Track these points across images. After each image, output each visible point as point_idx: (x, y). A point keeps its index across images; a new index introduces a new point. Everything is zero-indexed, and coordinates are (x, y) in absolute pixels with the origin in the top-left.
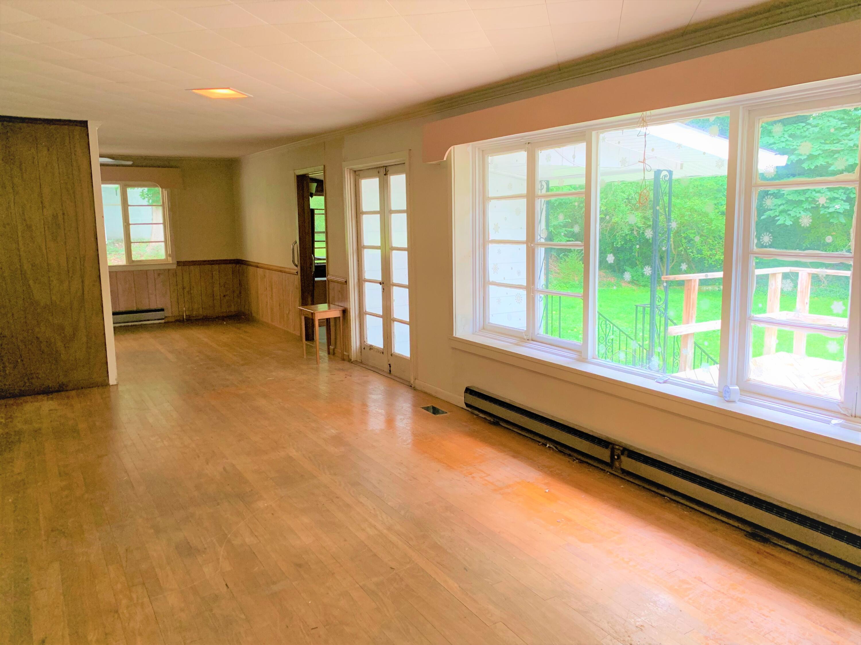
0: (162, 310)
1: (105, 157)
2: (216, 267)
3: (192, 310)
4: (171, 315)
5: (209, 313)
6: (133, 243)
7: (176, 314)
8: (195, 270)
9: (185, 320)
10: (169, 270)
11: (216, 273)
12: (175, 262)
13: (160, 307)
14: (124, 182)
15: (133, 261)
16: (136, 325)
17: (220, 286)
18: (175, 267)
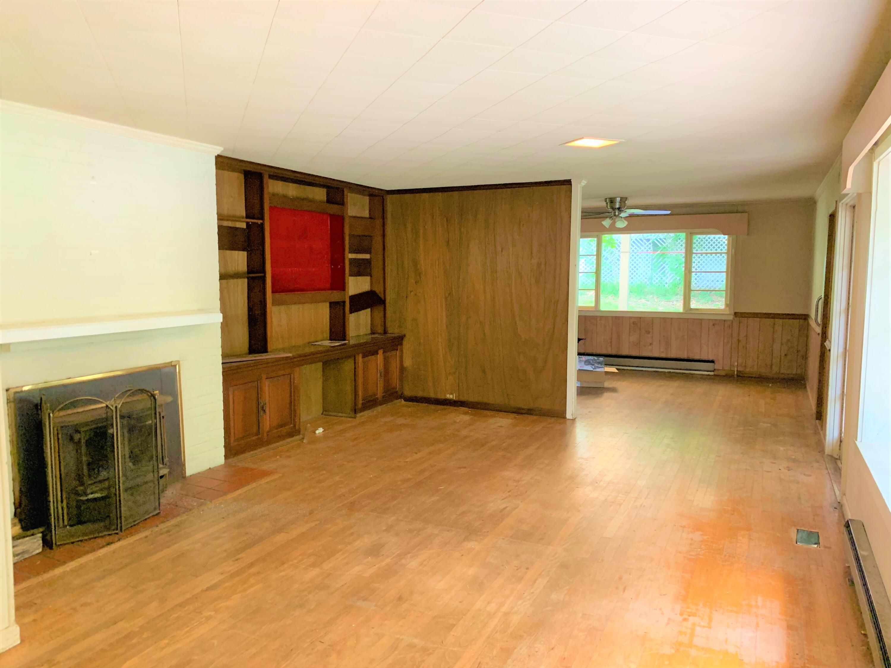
0: (712, 362)
1: (637, 208)
2: (779, 321)
3: (745, 366)
4: (721, 368)
5: (764, 371)
6: (693, 290)
7: (727, 368)
8: (753, 323)
9: (735, 376)
10: (725, 321)
11: (778, 328)
12: (733, 313)
13: (711, 358)
14: (689, 230)
15: (691, 309)
16: (685, 373)
17: (782, 344)
18: (731, 318)
